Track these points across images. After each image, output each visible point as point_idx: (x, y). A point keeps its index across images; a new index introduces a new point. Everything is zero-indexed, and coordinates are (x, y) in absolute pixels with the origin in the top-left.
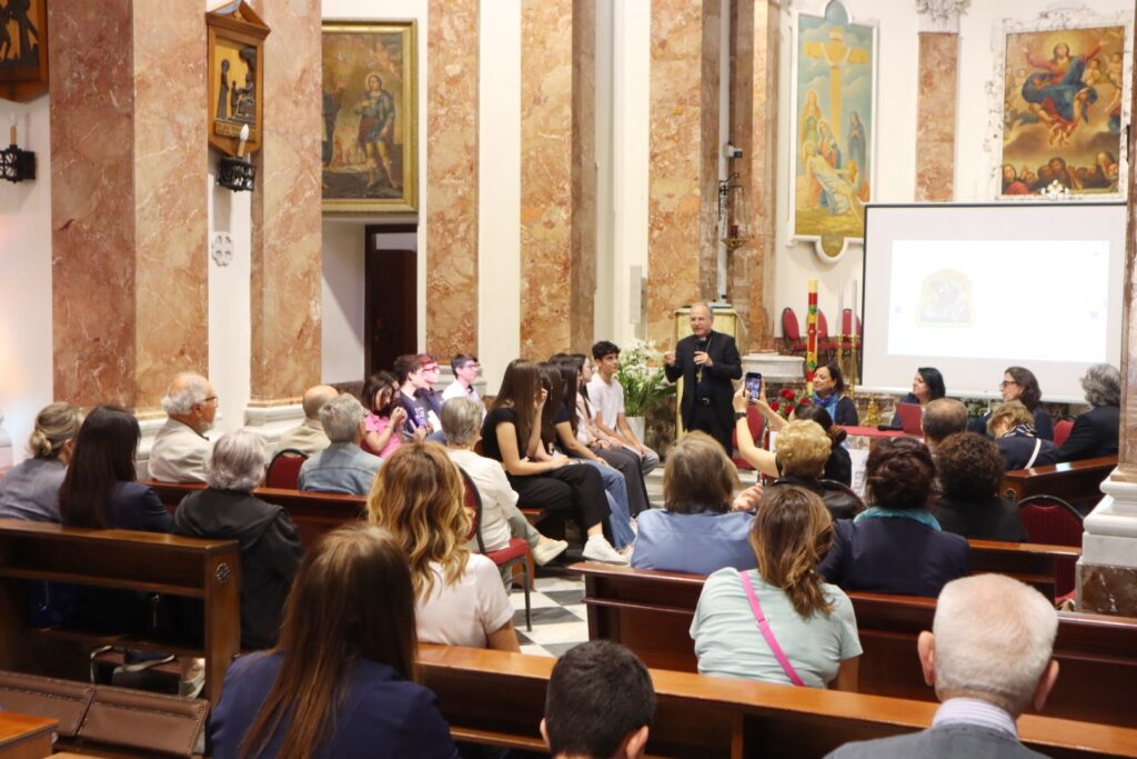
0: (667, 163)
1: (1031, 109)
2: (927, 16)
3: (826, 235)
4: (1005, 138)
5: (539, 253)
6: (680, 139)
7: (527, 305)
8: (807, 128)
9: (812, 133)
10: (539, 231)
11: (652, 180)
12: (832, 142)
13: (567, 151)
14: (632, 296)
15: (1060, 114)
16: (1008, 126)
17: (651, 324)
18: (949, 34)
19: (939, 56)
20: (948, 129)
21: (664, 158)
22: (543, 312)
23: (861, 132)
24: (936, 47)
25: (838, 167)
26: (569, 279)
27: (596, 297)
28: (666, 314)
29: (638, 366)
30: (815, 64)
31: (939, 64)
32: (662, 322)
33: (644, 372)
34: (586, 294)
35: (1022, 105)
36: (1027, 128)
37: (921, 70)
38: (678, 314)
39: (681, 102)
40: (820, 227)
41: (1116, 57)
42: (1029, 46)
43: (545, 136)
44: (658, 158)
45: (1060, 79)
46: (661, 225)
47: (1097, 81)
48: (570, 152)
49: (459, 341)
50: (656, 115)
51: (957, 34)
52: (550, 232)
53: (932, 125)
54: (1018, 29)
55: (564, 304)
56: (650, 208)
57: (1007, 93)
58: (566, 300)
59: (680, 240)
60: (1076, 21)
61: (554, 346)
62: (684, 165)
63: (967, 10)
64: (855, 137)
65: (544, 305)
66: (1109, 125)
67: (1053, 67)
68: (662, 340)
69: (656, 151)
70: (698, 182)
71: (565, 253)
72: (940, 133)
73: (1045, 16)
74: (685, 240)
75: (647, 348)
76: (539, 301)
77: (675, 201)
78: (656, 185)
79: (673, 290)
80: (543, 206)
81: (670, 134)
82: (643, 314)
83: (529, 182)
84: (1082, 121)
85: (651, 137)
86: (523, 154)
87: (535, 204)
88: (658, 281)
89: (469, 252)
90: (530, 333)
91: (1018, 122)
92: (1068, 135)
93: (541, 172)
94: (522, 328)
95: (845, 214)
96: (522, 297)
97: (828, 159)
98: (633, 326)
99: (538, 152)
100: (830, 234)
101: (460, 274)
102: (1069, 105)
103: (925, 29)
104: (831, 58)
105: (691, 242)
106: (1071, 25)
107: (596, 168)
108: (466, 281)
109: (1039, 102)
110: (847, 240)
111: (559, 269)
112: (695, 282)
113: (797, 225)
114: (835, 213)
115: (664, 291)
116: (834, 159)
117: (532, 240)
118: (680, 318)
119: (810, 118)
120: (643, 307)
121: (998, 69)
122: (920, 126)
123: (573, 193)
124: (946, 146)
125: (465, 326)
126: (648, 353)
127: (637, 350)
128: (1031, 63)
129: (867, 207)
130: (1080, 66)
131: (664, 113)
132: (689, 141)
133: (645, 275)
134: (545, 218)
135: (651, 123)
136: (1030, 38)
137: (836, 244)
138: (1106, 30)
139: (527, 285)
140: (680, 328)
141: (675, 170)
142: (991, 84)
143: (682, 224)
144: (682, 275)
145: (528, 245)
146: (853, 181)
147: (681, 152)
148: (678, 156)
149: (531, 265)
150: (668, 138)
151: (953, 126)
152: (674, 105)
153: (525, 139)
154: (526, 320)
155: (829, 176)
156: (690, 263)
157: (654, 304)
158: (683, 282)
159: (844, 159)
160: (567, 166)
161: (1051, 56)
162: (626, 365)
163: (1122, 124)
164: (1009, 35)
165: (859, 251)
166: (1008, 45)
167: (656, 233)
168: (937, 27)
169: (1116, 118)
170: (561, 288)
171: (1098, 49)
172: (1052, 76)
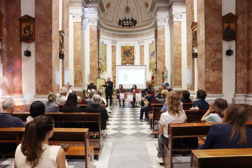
2: (112, 44)
3: (102, 70)
4: (122, 58)
5: (77, 71)
10: (77, 68)
11: (90, 62)
12: (103, 58)
14: (88, 77)
16: (122, 57)
19: (114, 48)
20: (115, 57)
22: (77, 79)
28: (93, 79)
35: (123, 55)
36: (124, 57)
37: (112, 50)
39: (94, 52)
43: (77, 55)
44: (91, 59)
45: (127, 52)
51: (116, 46)
52: (78, 68)
53: (113, 57)
54: (122, 46)
55: (81, 78)
56: (90, 65)
60: (129, 45)
63: (117, 43)
64: (105, 58)
71: (81, 71)
73: (125, 45)
74: (95, 70)
77: (93, 65)
81: (93, 56)
84: (130, 57)
85: (90, 56)
86: (74, 58)
87: (76, 65)
92: (128, 58)
93: (77, 60)
94: (74, 82)
96: (74, 77)
97: (102, 60)
98: (88, 81)
99: (76, 58)
102: (128, 55)
104: (102, 48)
106: (128, 46)
109: (125, 54)
110: (104, 71)
111: (80, 73)
114: (103, 67)
115: (92, 76)
119: (100, 55)
120: (89, 79)
121: (120, 50)
122: (112, 57)
124: (115, 59)
128: (124, 50)
129: (115, 66)
130: (129, 51)
131: (92, 53)
132: (95, 57)
133: (90, 75)
134: (77, 67)
135: (90, 54)
139: (75, 76)
141: (93, 61)
142: (120, 52)
143: (94, 68)
145: (75, 71)
146: (105, 63)
148: (94, 59)
149: (75, 73)
151: (116, 57)
152: (93, 52)
153: (74, 56)
156: (96, 73)
157: (91, 78)
159: (104, 61)
161: (126, 49)
163: (134, 57)
164: (122, 47)
165: (105, 72)
166: (121, 48)
167: (91, 69)
168: (114, 45)
169: (134, 56)
170: (80, 76)
171: (131, 49)
172: (127, 51)
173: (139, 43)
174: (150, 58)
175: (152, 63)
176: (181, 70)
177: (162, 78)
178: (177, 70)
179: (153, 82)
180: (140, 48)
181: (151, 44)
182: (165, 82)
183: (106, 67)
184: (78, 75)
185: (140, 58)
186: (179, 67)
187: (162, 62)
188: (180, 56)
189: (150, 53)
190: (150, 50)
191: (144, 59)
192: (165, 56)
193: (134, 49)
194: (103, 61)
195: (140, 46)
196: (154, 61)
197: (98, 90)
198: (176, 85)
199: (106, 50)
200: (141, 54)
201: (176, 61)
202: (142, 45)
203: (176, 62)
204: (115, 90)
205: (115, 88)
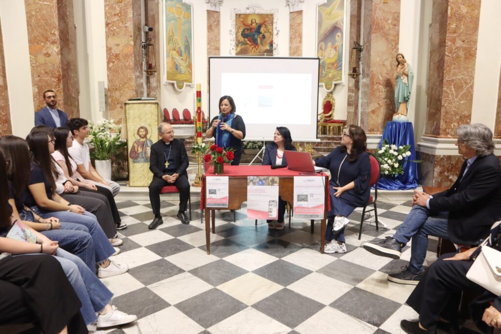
0: (115, 28)
1: (244, 40)
2: (209, 5)
3: (179, 82)
4: (236, 50)
5: (42, 72)
6: (121, 15)
7: (38, 101)
8: (170, 40)
9: (171, 42)
10: (42, 59)
11: (107, 37)
12: (179, 46)
13: (55, 12)
14: (100, 97)
15: (254, 42)
16: (237, 45)
17: (111, 112)
18: (217, 12)
19: (213, 18)
20: (217, 46)
21: (113, 25)
23: (189, 44)
24: (213, 16)
25: (181, 56)
26: (61, 86)
27: (80, 98)
29: (105, 133)
30: (171, 15)
31: (214, 22)
32: (117, 110)
33: (109, 136)
34: (73, 95)
35: (242, 39)
36: (243, 46)
37: (208, 24)
38: (126, 104)
40: (176, 78)
41: (271, 24)
42: (243, 18)
43: (41, 2)
44: (110, 25)
45: (253, 30)
46: (113, 60)
47: (265, 32)
48: (57, 12)
50: (108, 3)
51: (219, 12)
52: (48, 59)
53: (212, 44)
54: (239, 13)
56: (107, 52)
57: (236, 34)
59: (124, 68)
60: (258, 11)
62: (124, 29)
63: (222, 4)
64: (186, 45)
66: (269, 47)
67: (251, 26)
68: (117, 119)
69: (108, 21)
70: (132, 38)
71: (59, 71)
72: (215, 46)
73: (248, 9)
74: (126, 68)
75: (109, 123)
77: (120, 48)
78: (110, 39)
79: (122, 93)
80: (42, 44)
81: (116, 13)
82: (106, 106)
83: (33, 30)
84: (261, 45)
85: (106, 14)
86: (27, 13)
87: (38, 43)
88: (113, 89)
91: (240, 45)
92: (257, 49)
93: (40, 24)
95: (184, 74)
97: (178, 52)
98: (101, 113)
99: (36, 12)
100: (179, 81)
102: (256, 40)
103: (209, 9)
104: (177, 15)
105: (130, 69)
106: (256, 12)
107: (75, 27)
109: (247, 38)
110: (185, 83)
111: (55, 80)
112: (133, 89)
113: (168, 77)
114: (180, 73)
115: (117, 94)
116: (180, 53)
117: (38, 64)
118: (128, 106)
119: (171, 36)
120: (106, 103)
121: (233, 26)
122: (209, 43)
123: (60, 37)
124: (217, 51)
125: (1, 114)
126: (110, 126)
127: (104, 124)
128: (244, 24)
129: (210, 58)
130: (260, 27)
132: (127, 16)
133: (106, 87)
134: (44, 51)
135: (105, 7)
136: (243, 16)
137: (181, 84)
138: (267, 15)
139: (37, 90)
140: (127, 111)
141: (120, 32)
142: (231, 31)
143: (125, 60)
144: (127, 85)
145: (35, 68)
146: (186, 61)
147: (122, 22)
148: (121, 24)
149: (38, 78)
150: (115, 15)
151: (219, 44)
153: (27, 4)
155: (178, 58)
156: (130, 79)
157: (112, 101)
158: (127, 90)
159: (183, 53)
160: (56, 21)
161: (250, 23)
162: (98, 133)
163: (274, 47)
164: (236, 15)
165: (189, 88)
166: (236, 18)
167: (111, 64)
168: (213, 9)
169: (271, 44)
170: (57, 91)
171: (265, 22)
172: (251, 29)
173: (289, 5)
174: (321, 48)
175: (328, 61)
176: (474, 69)
177: (382, 102)
178: (457, 71)
179: (328, 119)
180: (290, 20)
181: (324, 5)
182: (399, 118)
183: (191, 74)
184: (49, 86)
185: (290, 48)
186: (466, 58)
187: (387, 39)
188: (473, 10)
189: (322, 32)
190: (320, 24)
191: (301, 51)
192: (399, 17)
193: (272, 23)
194: (181, 55)
195: (291, 13)
196: (332, 56)
197: (133, 147)
198: (448, 133)
199: (188, 21)
200: (293, 37)
201: (455, 32)
202: (296, 9)
203: (455, 35)
204: (201, 146)
205: (200, 140)
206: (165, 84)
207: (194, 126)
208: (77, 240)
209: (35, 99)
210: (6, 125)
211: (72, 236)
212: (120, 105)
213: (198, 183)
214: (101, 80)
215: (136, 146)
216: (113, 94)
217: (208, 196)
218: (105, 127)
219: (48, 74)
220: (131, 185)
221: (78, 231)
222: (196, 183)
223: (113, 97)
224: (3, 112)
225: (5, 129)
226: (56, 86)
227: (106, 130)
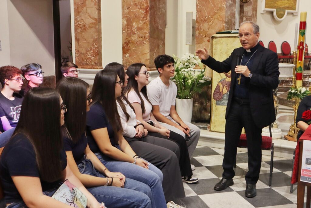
5: (132, 3)
7: (126, 34)
14: (187, 29)
17: (198, 45)
22: (134, 38)
26: (148, 18)
27: (166, 30)
29: (189, 69)
32: (204, 43)
33: (192, 73)
34: (160, 27)
38: (213, 38)
40: (276, 5)
49: (91, 55)
55: (146, 33)
58: (147, 31)
61: (141, 57)
65: (135, 34)
71: (147, 2)
76: (132, 31)
79: (210, 25)
82: (193, 40)
88: (202, 20)
89: (95, 5)
90: (128, 50)
94: (123, 47)
98: (188, 46)
100: (280, 8)
101: (91, 17)
108: (94, 21)
110: (287, 11)
111: (143, 12)
112: (223, 21)
113: (266, 4)
115: (205, 26)
118: (214, 40)
120: (193, 35)
125: (94, 47)
126: (195, 62)
127: (189, 60)
133: (194, 18)
137: (282, 13)
139: (126, 23)
140: (214, 46)
144: (216, 16)
149: (127, 10)
154: (125, 43)
157: (199, 34)
158: (216, 21)
162: (182, 68)
165: (291, 16)
170: (144, 24)
183: (295, 0)
184: (137, 18)
197: (218, 87)
204: (300, 92)
205: (299, 83)
206: (262, 12)
207: (293, 65)
208: (134, 203)
209: (124, 32)
210: (98, 57)
211: (129, 198)
212: (208, 39)
213: (293, 137)
214: (190, 11)
215: (221, 85)
216: (201, 26)
217: (304, 166)
218: (189, 63)
219: (137, 6)
220: (212, 129)
221: (136, 192)
222: (290, 136)
223: (201, 29)
224: (96, 44)
225: (96, 62)
226: (143, 18)
227: (190, 66)
